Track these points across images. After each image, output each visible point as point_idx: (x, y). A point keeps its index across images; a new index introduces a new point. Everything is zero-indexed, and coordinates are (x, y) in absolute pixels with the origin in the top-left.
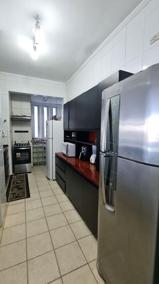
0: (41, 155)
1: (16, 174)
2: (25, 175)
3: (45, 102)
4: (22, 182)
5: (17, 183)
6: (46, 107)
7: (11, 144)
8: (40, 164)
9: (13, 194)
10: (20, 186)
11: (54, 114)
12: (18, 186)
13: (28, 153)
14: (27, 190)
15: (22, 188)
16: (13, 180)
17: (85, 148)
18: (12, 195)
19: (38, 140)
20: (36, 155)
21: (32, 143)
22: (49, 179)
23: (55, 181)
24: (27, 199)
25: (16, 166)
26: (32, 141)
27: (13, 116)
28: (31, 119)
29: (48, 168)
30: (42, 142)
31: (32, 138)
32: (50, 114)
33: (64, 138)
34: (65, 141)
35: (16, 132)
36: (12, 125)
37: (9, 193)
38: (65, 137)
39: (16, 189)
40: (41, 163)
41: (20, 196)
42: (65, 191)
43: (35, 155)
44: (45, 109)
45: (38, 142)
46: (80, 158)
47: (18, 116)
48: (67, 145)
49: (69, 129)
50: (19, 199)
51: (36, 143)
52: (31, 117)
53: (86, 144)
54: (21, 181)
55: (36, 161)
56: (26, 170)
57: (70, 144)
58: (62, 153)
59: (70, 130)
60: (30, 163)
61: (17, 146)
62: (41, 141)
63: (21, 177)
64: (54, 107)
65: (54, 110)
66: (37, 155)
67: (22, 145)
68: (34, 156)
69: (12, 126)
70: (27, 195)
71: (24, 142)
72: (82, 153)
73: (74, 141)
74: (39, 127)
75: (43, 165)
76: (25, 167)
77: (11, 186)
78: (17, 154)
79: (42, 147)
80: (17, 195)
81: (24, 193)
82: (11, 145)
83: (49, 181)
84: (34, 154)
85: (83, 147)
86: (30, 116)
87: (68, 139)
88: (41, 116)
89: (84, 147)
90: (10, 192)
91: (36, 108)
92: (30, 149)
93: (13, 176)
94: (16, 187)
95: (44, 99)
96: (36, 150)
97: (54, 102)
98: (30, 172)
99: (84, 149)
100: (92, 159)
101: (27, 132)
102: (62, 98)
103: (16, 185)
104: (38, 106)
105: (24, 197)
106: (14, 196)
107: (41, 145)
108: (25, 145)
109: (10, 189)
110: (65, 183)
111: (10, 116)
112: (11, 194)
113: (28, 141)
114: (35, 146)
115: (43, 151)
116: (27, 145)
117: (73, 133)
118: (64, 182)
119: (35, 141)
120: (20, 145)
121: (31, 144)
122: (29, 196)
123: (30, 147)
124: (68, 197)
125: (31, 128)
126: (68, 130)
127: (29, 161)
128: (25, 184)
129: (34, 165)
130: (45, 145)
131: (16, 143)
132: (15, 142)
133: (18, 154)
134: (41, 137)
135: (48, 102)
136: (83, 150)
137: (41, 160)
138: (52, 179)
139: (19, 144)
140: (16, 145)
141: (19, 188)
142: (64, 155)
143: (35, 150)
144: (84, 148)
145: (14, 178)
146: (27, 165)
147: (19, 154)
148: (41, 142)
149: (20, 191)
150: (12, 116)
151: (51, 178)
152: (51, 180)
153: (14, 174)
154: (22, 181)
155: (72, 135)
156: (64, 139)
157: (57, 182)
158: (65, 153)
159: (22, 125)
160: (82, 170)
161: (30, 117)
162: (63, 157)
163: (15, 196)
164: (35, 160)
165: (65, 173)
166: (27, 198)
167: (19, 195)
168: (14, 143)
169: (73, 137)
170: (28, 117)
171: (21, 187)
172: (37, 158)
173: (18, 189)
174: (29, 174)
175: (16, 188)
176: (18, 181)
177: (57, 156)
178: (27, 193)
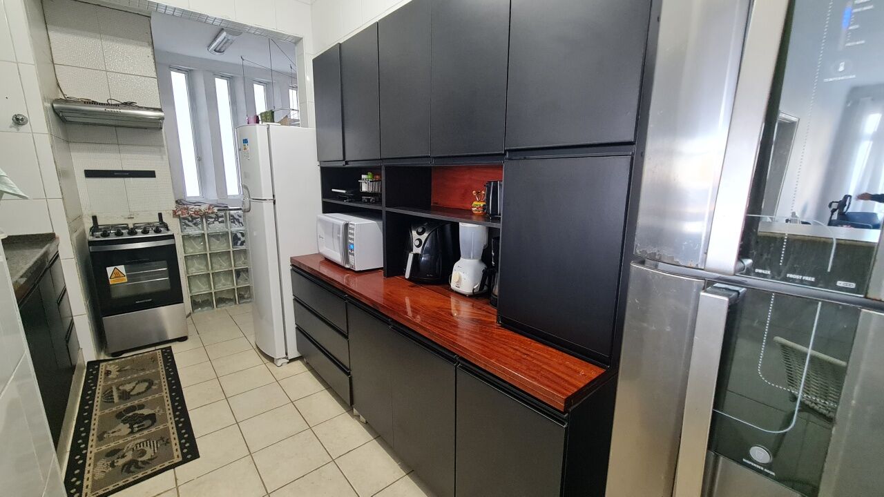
0: (221, 266)
1: (116, 355)
2: (159, 353)
3: (217, 56)
4: (148, 388)
5: (125, 396)
6: (222, 77)
7: (72, 231)
8: (221, 301)
9: (113, 453)
10: (141, 407)
11: (261, 108)
12: (133, 408)
13: (165, 262)
14: (177, 423)
15: (152, 418)
16: (101, 383)
17: (426, 235)
18: (103, 464)
19: (203, 208)
20: (202, 267)
21: (177, 220)
22: (272, 360)
23: (299, 363)
24: (184, 470)
25: (110, 321)
26: (175, 212)
27: (67, 101)
28: (162, 118)
29: (260, 315)
30: (222, 213)
31: (177, 202)
32: (242, 106)
33: (324, 196)
34: (328, 208)
35: (90, 174)
36: (68, 142)
37: (84, 457)
38: (326, 193)
39: (124, 429)
40: (224, 296)
41: (145, 458)
42: (350, 403)
43: (198, 268)
44: (221, 86)
45: (206, 216)
46: (407, 275)
47: (94, 103)
48: (346, 225)
49: (347, 163)
50: (140, 475)
51: (193, 218)
52: (160, 110)
53: (427, 219)
54: (147, 384)
55: (202, 289)
56: (162, 332)
57: (355, 221)
58: (319, 254)
59: (351, 165)
60: (179, 300)
61: (105, 234)
62: (215, 210)
63: (139, 365)
64: (260, 83)
65: (259, 91)
66: (207, 265)
67: (132, 232)
68: (194, 271)
69: (69, 150)
70: (182, 447)
71: (142, 219)
72: (416, 256)
73: (378, 208)
74: (199, 159)
75: (233, 300)
76: (158, 321)
77: (97, 413)
78: (110, 270)
79: (225, 234)
80: (129, 456)
81: (168, 442)
82: (75, 235)
83: (270, 365)
84: (189, 262)
85: (414, 233)
86: (159, 107)
87: (345, 203)
88: (204, 113)
89: (420, 230)
90: (93, 449)
91: (179, 81)
92: (173, 246)
93: (104, 364)
94: (119, 415)
95: (215, 39)
96: (197, 248)
97: (258, 59)
98: (184, 339)
99: (419, 240)
100: (463, 276)
101: (151, 174)
102: (297, 41)
103: (122, 407)
104: (189, 74)
105: (167, 464)
106: (112, 465)
107: (217, 227)
108: (145, 232)
109: (88, 431)
110: (348, 374)
111: (44, 99)
112: (98, 457)
113: (160, 215)
114: (193, 231)
115: (231, 249)
116: (157, 231)
117: (363, 176)
118: (346, 371)
119: (187, 212)
120: (119, 233)
121: (174, 226)
122: (191, 452)
123: (172, 237)
124: (368, 425)
125: (166, 157)
126: (341, 164)
127: (172, 295)
128: (165, 393)
129: (195, 304)
130: (236, 228)
131: (100, 222)
132: (95, 218)
133: (117, 274)
134: (213, 196)
135: (230, 57)
136: (417, 243)
137: (224, 285)
138: (287, 358)
139: (113, 226)
140: (98, 234)
141: (136, 420)
142: (328, 262)
143: (193, 247)
144: (419, 234)
145: (108, 373)
146: (164, 311)
147: (122, 268)
148: (218, 217)
149: (145, 432)
150: (57, 101)
151: (279, 353)
152: (279, 363)
153: (107, 353)
154: (151, 384)
155: (359, 186)
156: (324, 203)
157: (307, 365)
158: (337, 257)
159: (121, 147)
160: (418, 319)
161: (155, 109)
162: (326, 271)
163: (121, 462)
164: (200, 288)
165: (346, 337)
166: (185, 461)
167: (143, 453)
168: (89, 224)
169: (366, 194)
170: (148, 109)
171: (146, 412)
172: (205, 279)
173: (131, 427)
174: (176, 348)
175: (124, 422)
176: (128, 387)
177: (298, 269)
178: (180, 437)
